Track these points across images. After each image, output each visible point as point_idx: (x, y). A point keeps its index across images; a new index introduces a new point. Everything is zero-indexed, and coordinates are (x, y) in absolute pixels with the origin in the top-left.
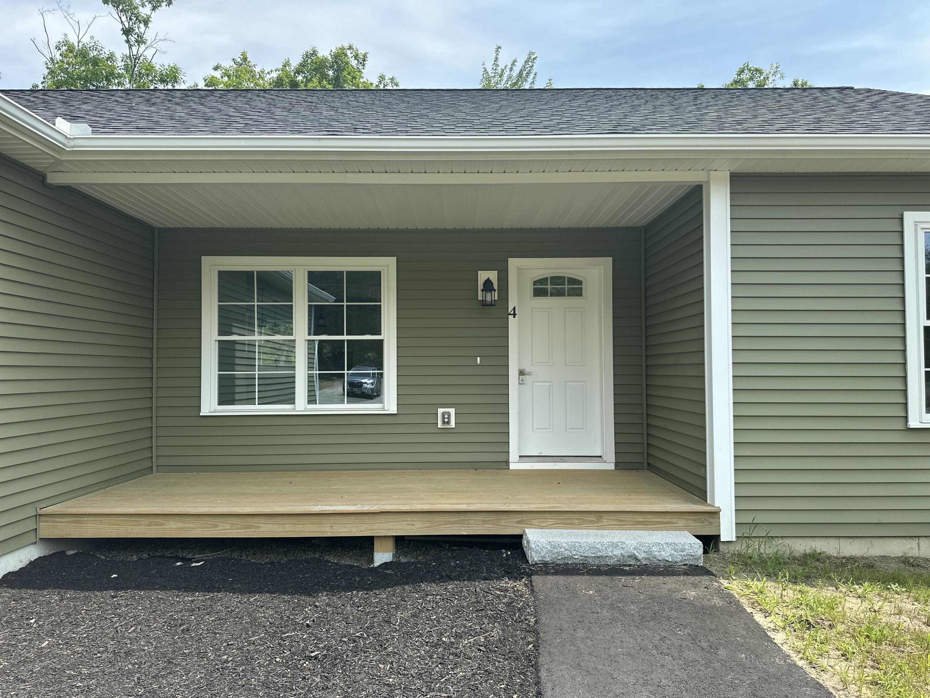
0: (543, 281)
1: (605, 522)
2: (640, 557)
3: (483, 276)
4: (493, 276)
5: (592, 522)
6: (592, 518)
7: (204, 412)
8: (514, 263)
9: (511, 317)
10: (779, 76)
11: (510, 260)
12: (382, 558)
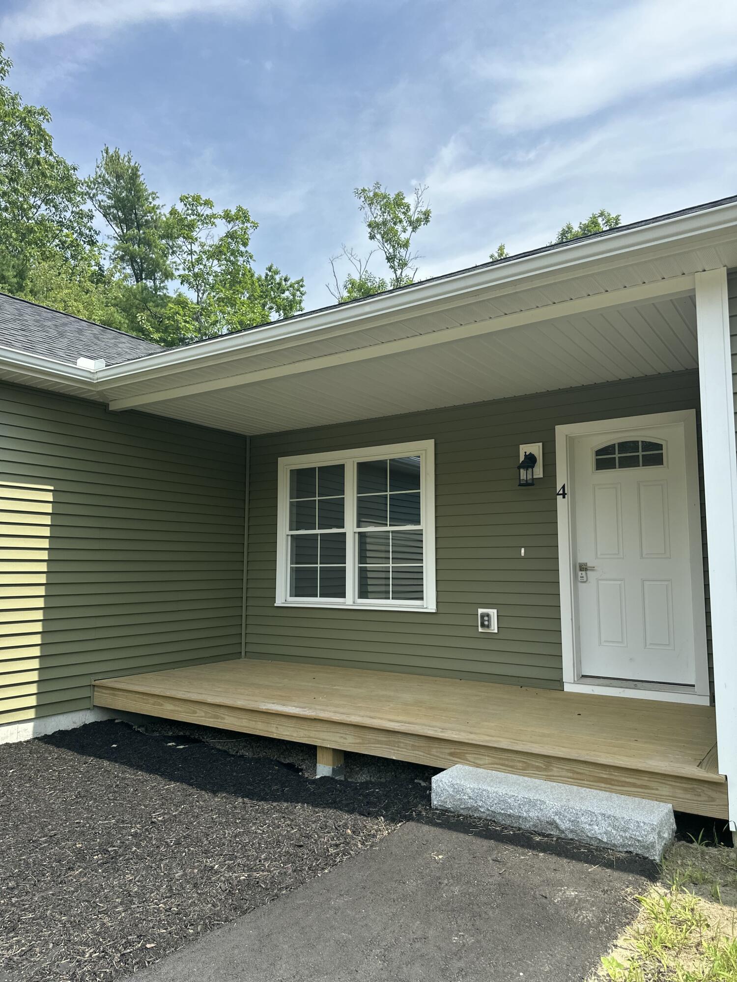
0: (607, 450)
1: (555, 771)
3: (525, 450)
4: (536, 449)
5: (538, 768)
6: (539, 763)
7: (279, 602)
8: (562, 431)
9: (560, 498)
11: (557, 427)
12: (324, 769)
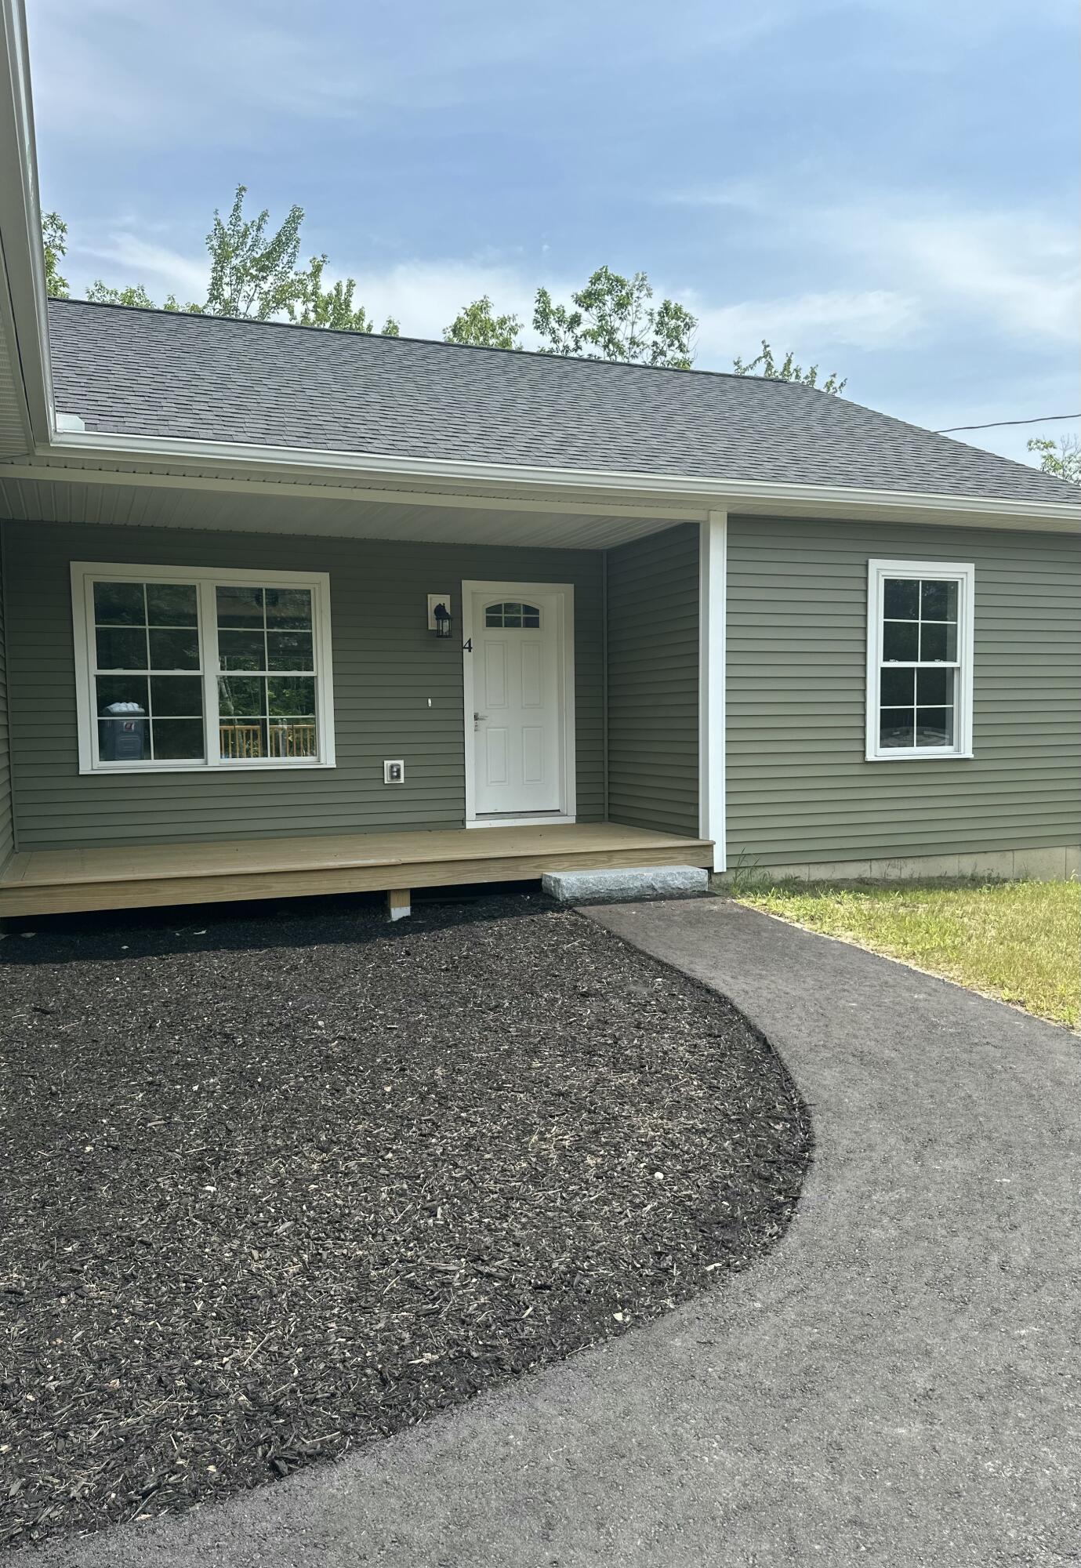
0: (496, 608)
1: (615, 861)
2: (656, 887)
3: (434, 600)
4: (445, 600)
5: (604, 862)
6: (604, 858)
7: (84, 769)
8: (468, 586)
9: (466, 651)
10: (645, 292)
11: (464, 582)
12: (400, 911)
